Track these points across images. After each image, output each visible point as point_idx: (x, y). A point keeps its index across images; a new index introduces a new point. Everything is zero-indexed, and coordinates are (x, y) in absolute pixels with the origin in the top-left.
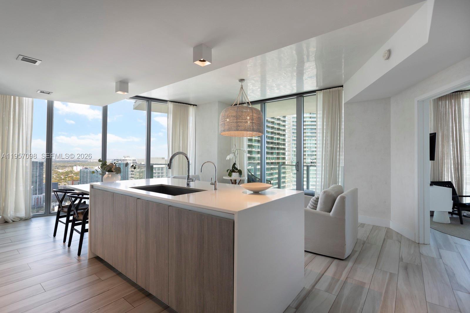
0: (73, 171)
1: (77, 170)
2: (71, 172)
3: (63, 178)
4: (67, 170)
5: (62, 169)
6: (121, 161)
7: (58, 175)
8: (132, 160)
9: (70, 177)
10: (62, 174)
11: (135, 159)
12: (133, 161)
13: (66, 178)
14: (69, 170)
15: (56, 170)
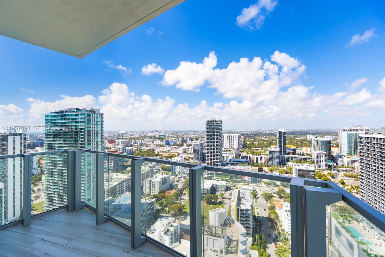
0: (307, 139)
1: (310, 138)
2: (306, 140)
3: (299, 144)
4: (303, 138)
5: (299, 137)
6: (351, 131)
7: (297, 141)
8: (364, 130)
9: (305, 144)
10: (299, 141)
11: (368, 129)
12: (366, 131)
13: (302, 144)
14: (304, 138)
15: (295, 138)
